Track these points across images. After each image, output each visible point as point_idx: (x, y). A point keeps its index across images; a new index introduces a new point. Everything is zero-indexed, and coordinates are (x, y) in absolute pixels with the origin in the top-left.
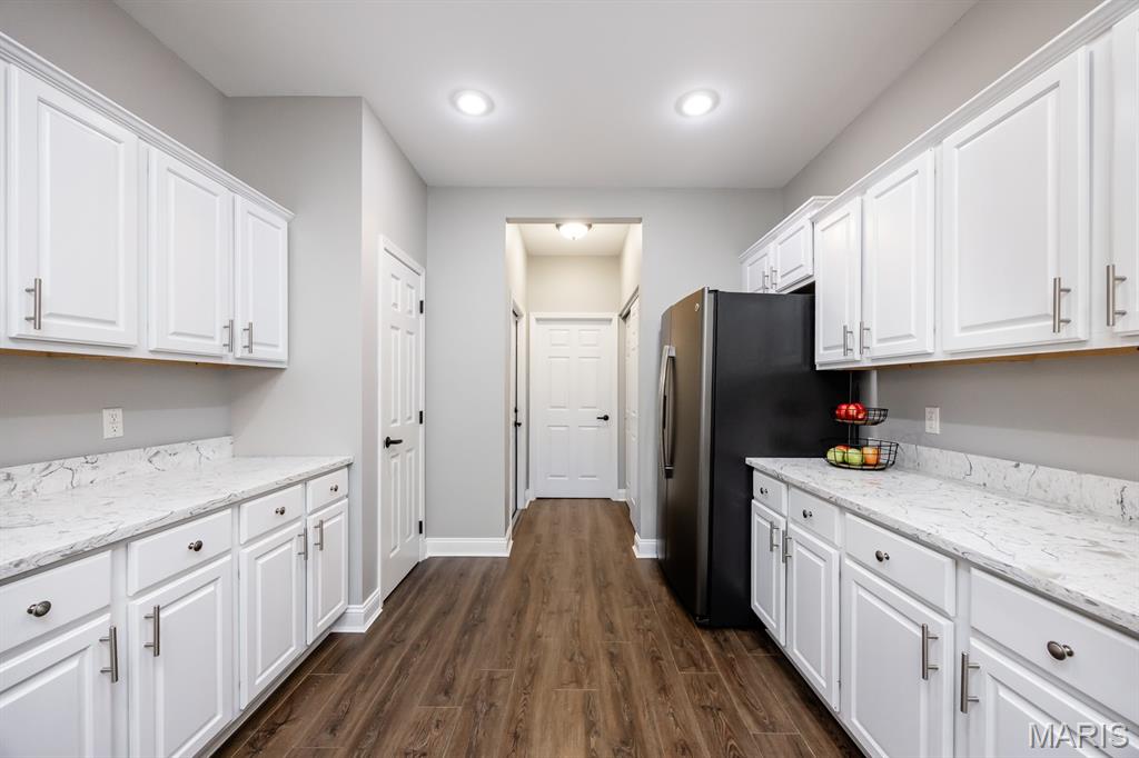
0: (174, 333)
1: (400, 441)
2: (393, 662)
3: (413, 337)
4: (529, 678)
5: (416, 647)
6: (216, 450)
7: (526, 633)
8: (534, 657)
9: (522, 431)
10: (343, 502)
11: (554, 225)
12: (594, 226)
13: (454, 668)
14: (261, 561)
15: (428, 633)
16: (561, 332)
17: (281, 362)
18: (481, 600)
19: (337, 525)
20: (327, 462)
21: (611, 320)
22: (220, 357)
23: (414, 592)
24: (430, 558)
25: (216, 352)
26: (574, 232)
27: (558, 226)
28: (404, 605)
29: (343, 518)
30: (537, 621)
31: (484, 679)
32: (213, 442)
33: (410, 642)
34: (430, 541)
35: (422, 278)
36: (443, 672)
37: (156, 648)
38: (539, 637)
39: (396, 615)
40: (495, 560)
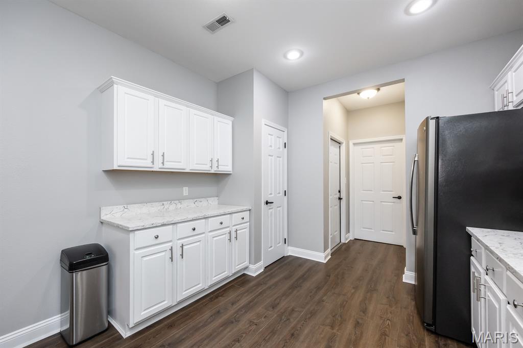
0: (196, 164)
1: (272, 203)
2: (260, 290)
3: (281, 159)
4: (309, 316)
5: (270, 288)
6: (213, 201)
7: (317, 298)
8: (316, 308)
9: (343, 202)
10: (247, 224)
11: (356, 94)
12: (381, 88)
13: (280, 300)
14: (215, 239)
15: (276, 284)
16: (369, 149)
17: (230, 171)
18: (304, 278)
19: (244, 232)
20: (240, 208)
21: (402, 140)
22: (209, 171)
23: (278, 266)
24: (290, 256)
25: (208, 169)
27: (358, 94)
28: (272, 271)
29: (247, 230)
30: (325, 294)
31: (290, 309)
32: (212, 199)
33: (267, 286)
34: (290, 248)
35: (286, 133)
36: (275, 300)
37: (182, 255)
38: (323, 301)
39: (267, 274)
40: (318, 263)
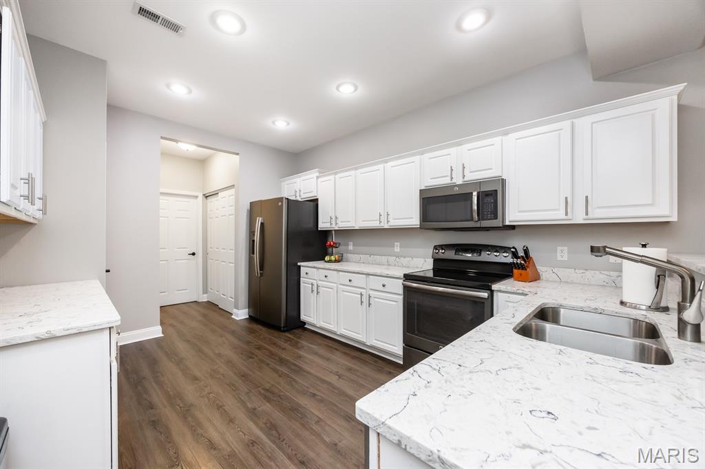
21: (197, 197)
26: (187, 147)
